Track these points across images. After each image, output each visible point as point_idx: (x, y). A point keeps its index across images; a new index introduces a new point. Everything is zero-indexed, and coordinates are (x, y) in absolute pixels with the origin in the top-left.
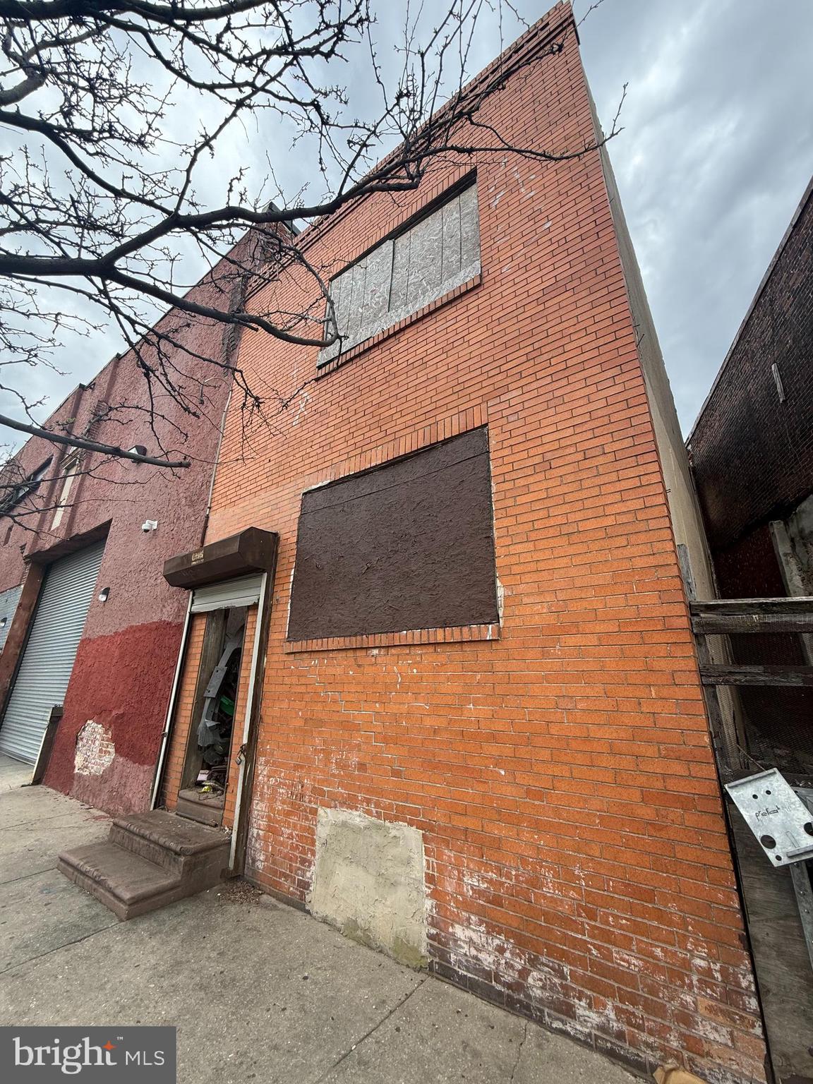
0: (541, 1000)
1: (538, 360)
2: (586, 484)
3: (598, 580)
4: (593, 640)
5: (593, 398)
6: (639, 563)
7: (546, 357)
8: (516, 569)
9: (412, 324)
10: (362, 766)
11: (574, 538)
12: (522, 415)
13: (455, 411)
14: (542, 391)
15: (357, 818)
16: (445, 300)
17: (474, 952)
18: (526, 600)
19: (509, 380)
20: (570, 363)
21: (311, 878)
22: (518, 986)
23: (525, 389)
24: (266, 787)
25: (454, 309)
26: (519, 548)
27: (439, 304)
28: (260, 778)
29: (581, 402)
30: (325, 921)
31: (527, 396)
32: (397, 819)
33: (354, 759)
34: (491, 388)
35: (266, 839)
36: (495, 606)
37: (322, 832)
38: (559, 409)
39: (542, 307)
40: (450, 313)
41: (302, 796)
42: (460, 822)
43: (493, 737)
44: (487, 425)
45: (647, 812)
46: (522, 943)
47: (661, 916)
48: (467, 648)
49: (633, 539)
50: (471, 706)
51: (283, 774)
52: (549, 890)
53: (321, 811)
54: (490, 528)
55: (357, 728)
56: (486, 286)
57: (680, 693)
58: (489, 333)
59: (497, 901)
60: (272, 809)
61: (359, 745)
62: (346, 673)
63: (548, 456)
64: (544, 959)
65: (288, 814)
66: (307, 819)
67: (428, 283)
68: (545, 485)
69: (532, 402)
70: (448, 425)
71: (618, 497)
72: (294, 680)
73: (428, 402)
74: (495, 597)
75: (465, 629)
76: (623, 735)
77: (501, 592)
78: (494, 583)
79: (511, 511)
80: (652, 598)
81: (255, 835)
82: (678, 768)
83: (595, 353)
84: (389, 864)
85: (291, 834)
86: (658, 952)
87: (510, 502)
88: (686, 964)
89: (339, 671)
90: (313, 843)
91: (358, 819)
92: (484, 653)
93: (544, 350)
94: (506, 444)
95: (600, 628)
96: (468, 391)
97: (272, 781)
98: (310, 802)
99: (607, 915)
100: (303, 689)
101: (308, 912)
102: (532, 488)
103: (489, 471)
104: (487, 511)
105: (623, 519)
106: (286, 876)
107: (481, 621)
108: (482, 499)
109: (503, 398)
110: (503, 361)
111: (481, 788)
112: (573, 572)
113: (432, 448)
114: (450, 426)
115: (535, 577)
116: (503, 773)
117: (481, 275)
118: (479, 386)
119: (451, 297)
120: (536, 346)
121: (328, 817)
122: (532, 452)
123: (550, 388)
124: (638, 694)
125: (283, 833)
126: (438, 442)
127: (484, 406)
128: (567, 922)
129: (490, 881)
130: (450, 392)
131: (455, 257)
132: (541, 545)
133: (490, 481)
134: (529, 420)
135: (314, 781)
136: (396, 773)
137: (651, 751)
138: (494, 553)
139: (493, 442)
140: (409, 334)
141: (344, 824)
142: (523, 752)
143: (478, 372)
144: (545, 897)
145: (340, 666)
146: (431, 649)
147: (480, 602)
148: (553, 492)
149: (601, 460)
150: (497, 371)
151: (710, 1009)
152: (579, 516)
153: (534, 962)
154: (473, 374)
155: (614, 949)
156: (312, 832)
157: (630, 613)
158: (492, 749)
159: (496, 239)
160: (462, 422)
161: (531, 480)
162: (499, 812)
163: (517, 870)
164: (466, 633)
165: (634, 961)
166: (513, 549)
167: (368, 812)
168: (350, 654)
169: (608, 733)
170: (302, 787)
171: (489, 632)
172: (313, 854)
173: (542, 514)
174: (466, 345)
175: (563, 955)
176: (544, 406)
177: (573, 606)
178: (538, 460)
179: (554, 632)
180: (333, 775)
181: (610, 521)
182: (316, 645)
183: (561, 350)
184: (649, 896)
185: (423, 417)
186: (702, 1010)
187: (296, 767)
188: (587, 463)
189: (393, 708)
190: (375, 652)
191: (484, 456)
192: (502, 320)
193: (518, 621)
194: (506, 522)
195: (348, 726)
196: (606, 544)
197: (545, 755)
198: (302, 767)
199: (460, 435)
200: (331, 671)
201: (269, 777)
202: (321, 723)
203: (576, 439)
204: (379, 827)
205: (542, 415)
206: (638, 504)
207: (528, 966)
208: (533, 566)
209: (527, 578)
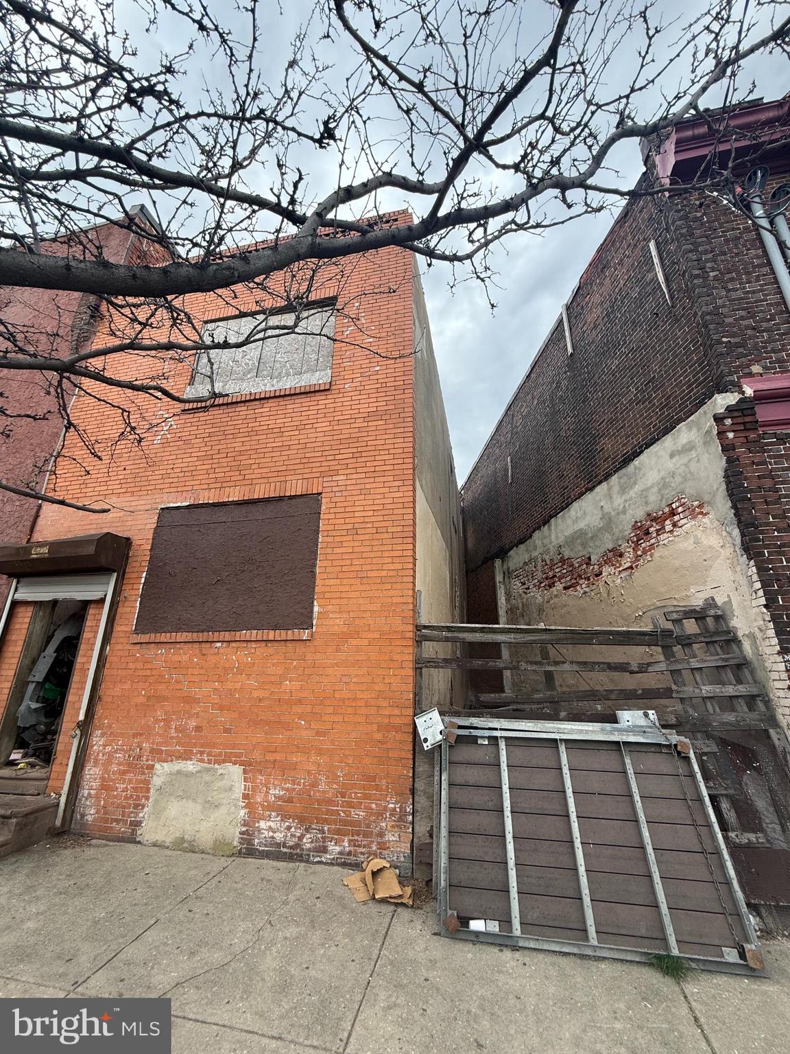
0: (309, 850)
1: (359, 460)
2: (375, 549)
3: (372, 607)
4: (366, 642)
5: (386, 496)
6: (395, 600)
7: (363, 459)
8: (327, 595)
9: (275, 397)
10: (198, 728)
11: (365, 581)
12: (345, 494)
13: (301, 477)
14: (358, 481)
15: (190, 766)
16: (303, 390)
17: (271, 834)
18: (331, 616)
19: (339, 467)
20: (377, 469)
21: (144, 817)
22: (297, 846)
23: (349, 477)
24: (101, 755)
25: (308, 399)
26: (332, 582)
27: (298, 391)
28: (95, 747)
29: (379, 497)
30: (155, 845)
31: (349, 482)
32: (224, 761)
33: (193, 723)
34: (327, 468)
35: (98, 797)
36: (311, 618)
37: (157, 781)
38: (367, 497)
39: (366, 424)
40: (304, 400)
41: (140, 757)
42: (270, 757)
43: (300, 702)
44: (321, 493)
45: (378, 736)
46: (301, 820)
47: (377, 788)
48: (289, 644)
49: (395, 585)
50: (288, 682)
51: (120, 742)
52: (322, 787)
53: (157, 766)
54: (314, 566)
55: (197, 701)
56: (333, 392)
57: (403, 672)
58: (331, 428)
59: (290, 800)
60: (106, 771)
61: (198, 713)
62: (191, 660)
63: (357, 526)
64: (314, 826)
65: (124, 773)
66: (143, 773)
67: (291, 367)
68: (351, 544)
69: (352, 487)
70: (294, 485)
71: (390, 560)
72: (140, 665)
73: (281, 463)
74: (312, 612)
75: (290, 632)
76: (373, 696)
77: (316, 609)
78: (313, 602)
79: (329, 557)
80: (398, 620)
81: (86, 795)
82: (397, 712)
83: (391, 467)
84: (215, 793)
85: (126, 788)
86: (374, 806)
87: (329, 551)
88: (385, 808)
89: (185, 658)
90: (148, 790)
91: (192, 767)
92: (300, 649)
93: (364, 454)
94: (332, 511)
95: (371, 635)
96: (311, 465)
97: (108, 749)
98: (147, 760)
99: (351, 793)
100: (148, 673)
101: (139, 842)
102: (344, 544)
103: (319, 527)
104: (314, 554)
105: (391, 573)
106: (117, 821)
107: (301, 627)
108: (312, 544)
109: (334, 478)
110: (337, 452)
111: (288, 733)
112: (361, 601)
113: (281, 499)
114: (295, 487)
115: (338, 601)
116: (303, 723)
117: (330, 383)
118: (319, 464)
119: (308, 389)
120: (359, 449)
121: (163, 770)
122: (347, 521)
123: (363, 481)
124: (384, 673)
125: (117, 788)
126: (285, 496)
127: (321, 479)
128: (330, 802)
129: (287, 790)
130: (298, 461)
131: (314, 356)
132: (345, 581)
133: (318, 534)
134: (349, 498)
135: (153, 743)
136: (227, 731)
137: (385, 704)
138: (315, 583)
139: (323, 507)
140: (271, 403)
141: (179, 772)
142: (318, 709)
143: (320, 454)
144: (319, 791)
145: (186, 655)
146: (263, 644)
147: (302, 614)
148: (356, 549)
149: (385, 536)
150: (332, 458)
151: (393, 826)
152: (369, 567)
153: (307, 830)
154: (316, 454)
155: (352, 810)
156: (148, 782)
157: (386, 628)
158: (298, 709)
159: (344, 360)
160: (305, 486)
161: (344, 539)
162: (298, 747)
163: (305, 779)
164: (290, 635)
165: (361, 814)
166: (327, 582)
167: (202, 761)
168: (196, 646)
169: (365, 695)
170: (140, 749)
171: (305, 635)
172: (147, 798)
173: (348, 562)
174: (314, 430)
175: (326, 821)
176: (358, 492)
177: (357, 622)
178: (350, 526)
179: (345, 637)
180: (172, 738)
181: (384, 573)
182: (164, 637)
183: (373, 458)
184: (373, 779)
185: (276, 474)
186: (389, 828)
187: (135, 736)
188: (378, 536)
189: (229, 685)
190: (219, 645)
191: (317, 515)
192: (340, 422)
193: (325, 629)
194: (325, 563)
195: (189, 700)
196: (380, 587)
197: (330, 710)
198: (141, 735)
199: (302, 496)
200: (177, 658)
201: (105, 746)
202: (165, 699)
203: (373, 519)
204: (208, 770)
205: (356, 498)
206: (399, 566)
207: (304, 833)
208: (338, 595)
209: (333, 602)
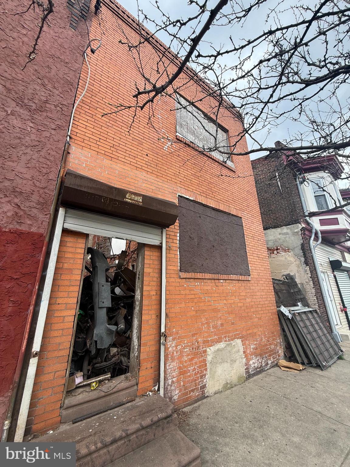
2: (259, 246)
3: (262, 269)
7: (250, 209)
8: (251, 262)
11: (259, 258)
12: (248, 221)
13: (234, 207)
15: (222, 345)
18: (254, 271)
19: (244, 209)
21: (206, 381)
22: (261, 366)
23: (248, 214)
24: (175, 353)
25: (229, 172)
26: (251, 257)
28: (170, 349)
30: (215, 393)
31: (248, 217)
32: (234, 339)
34: (241, 207)
37: (209, 358)
38: (254, 225)
39: (247, 195)
41: (198, 347)
43: (252, 307)
44: (241, 218)
47: (275, 336)
48: (245, 282)
50: (247, 299)
52: (263, 340)
53: (208, 350)
54: (246, 249)
55: (219, 311)
56: (236, 174)
57: (273, 294)
61: (220, 317)
62: (212, 289)
63: (253, 236)
66: (202, 356)
68: (253, 243)
72: (188, 292)
73: (226, 197)
74: (249, 269)
75: (245, 277)
78: (248, 265)
79: (249, 246)
82: (274, 308)
83: (257, 216)
85: (195, 369)
86: (275, 342)
89: (209, 288)
90: (206, 365)
92: (248, 284)
94: (246, 227)
97: (179, 347)
98: (203, 348)
99: (270, 340)
103: (244, 232)
104: (245, 243)
106: (193, 391)
107: (248, 275)
108: (243, 239)
109: (244, 213)
111: (251, 321)
112: (260, 266)
114: (233, 211)
116: (254, 315)
117: (235, 170)
118: (238, 204)
120: (248, 204)
121: (211, 351)
122: (251, 233)
123: (251, 218)
125: (189, 371)
126: (231, 214)
127: (240, 211)
132: (255, 257)
133: (244, 235)
134: (249, 224)
135: (204, 338)
136: (233, 324)
137: (271, 305)
138: (247, 256)
141: (218, 350)
142: (257, 309)
143: (237, 200)
149: (261, 242)
155: (271, 346)
156: (205, 361)
158: (252, 310)
159: (237, 162)
160: (236, 212)
161: (251, 240)
162: (255, 326)
167: (226, 341)
168: (213, 281)
169: (267, 302)
170: (198, 343)
172: (206, 370)
173: (254, 250)
175: (266, 353)
179: (258, 280)
180: (212, 332)
181: (263, 257)
184: (273, 333)
185: (226, 201)
187: (193, 335)
190: (222, 281)
191: (242, 227)
197: (260, 309)
198: (196, 334)
199: (236, 216)
200: (206, 288)
203: (257, 234)
207: (262, 360)
